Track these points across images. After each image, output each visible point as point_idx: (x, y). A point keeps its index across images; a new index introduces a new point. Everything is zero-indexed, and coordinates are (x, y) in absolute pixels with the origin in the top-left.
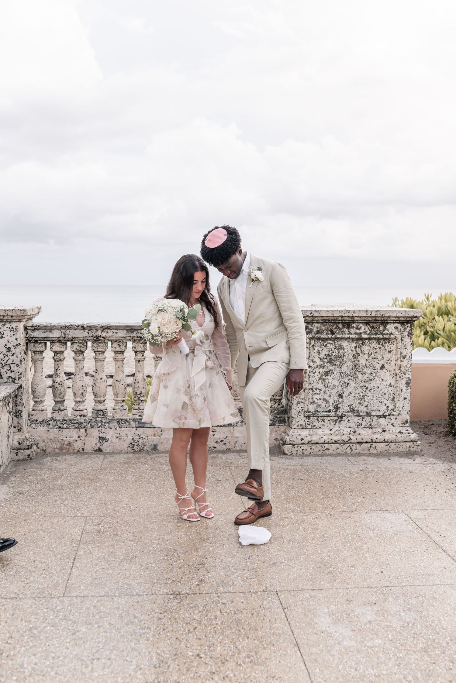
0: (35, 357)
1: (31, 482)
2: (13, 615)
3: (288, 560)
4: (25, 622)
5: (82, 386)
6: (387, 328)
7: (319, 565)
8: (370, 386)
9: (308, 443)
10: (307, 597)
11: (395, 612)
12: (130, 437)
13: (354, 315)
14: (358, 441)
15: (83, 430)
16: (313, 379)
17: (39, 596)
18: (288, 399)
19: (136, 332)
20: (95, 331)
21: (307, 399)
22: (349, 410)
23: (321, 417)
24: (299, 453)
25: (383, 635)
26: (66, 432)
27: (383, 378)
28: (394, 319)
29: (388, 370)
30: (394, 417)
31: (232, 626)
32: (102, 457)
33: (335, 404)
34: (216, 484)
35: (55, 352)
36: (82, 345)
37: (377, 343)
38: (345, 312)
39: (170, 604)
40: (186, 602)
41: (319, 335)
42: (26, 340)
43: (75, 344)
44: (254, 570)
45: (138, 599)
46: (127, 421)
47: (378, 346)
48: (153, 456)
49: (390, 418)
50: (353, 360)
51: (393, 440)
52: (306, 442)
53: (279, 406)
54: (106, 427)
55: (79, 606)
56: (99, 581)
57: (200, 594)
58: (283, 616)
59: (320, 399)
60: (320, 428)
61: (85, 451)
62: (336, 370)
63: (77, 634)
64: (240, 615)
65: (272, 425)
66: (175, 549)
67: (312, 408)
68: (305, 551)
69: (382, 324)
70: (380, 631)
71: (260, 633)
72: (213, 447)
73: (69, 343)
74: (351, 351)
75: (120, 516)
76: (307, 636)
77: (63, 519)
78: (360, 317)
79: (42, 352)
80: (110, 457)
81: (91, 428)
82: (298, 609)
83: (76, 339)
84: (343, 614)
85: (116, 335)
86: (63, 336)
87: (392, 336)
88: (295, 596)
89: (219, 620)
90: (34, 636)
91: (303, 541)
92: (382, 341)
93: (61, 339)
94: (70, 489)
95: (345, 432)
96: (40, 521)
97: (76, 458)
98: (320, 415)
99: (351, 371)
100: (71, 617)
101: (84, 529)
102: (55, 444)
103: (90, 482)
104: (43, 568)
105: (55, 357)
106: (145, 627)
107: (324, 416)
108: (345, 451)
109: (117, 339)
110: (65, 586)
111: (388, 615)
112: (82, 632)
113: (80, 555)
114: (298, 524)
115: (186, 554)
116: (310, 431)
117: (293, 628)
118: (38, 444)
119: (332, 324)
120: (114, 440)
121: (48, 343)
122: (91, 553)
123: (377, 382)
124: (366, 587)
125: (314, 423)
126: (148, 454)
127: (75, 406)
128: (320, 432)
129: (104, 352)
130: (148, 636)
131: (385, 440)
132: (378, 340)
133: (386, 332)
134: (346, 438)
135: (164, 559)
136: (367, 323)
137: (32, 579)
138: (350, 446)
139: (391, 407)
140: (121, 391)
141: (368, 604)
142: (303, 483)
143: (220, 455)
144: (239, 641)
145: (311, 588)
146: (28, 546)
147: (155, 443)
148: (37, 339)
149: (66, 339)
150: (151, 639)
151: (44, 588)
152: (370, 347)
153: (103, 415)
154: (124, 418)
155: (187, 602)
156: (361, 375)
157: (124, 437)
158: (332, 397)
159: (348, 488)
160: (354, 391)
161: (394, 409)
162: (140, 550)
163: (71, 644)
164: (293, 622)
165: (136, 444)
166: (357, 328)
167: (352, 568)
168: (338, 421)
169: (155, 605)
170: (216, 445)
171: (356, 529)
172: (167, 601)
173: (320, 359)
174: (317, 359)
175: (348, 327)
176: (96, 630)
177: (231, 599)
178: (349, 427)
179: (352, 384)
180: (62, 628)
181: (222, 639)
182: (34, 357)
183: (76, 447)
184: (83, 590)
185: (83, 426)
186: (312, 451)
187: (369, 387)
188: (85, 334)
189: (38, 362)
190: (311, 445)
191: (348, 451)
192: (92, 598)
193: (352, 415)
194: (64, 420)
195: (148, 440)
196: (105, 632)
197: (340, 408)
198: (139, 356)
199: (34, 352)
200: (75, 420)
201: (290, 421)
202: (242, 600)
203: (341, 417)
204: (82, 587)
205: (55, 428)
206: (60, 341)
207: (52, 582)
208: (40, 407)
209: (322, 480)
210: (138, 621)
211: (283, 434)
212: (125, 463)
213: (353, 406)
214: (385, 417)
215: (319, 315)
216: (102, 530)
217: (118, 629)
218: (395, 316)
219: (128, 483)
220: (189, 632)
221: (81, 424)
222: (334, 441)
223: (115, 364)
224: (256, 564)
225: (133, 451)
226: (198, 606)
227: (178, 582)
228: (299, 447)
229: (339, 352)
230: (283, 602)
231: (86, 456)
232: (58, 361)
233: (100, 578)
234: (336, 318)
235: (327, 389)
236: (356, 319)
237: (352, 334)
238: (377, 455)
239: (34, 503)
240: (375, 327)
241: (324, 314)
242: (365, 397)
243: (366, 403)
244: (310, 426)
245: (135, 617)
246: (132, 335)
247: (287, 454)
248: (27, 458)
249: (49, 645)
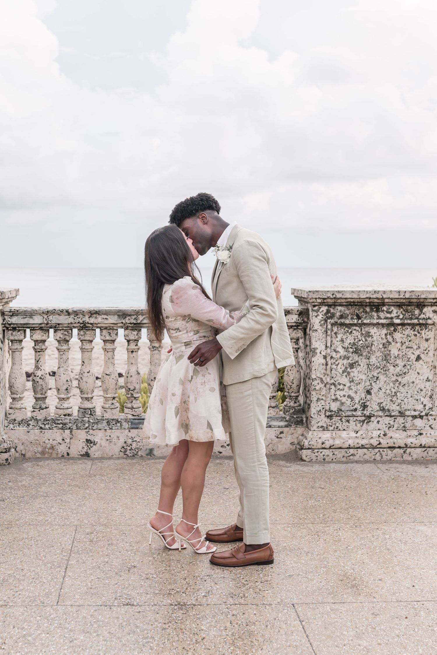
0: (13, 347)
1: (11, 488)
2: (4, 622)
3: (306, 573)
4: (18, 629)
5: (67, 381)
6: (424, 311)
7: (341, 578)
8: (404, 381)
9: (330, 448)
10: (328, 610)
11: (427, 627)
12: (122, 440)
13: (385, 296)
14: (390, 445)
15: (68, 432)
16: (336, 373)
17: (30, 604)
18: (306, 396)
19: (129, 317)
20: (81, 316)
21: (329, 396)
22: (378, 409)
23: (345, 416)
24: (319, 460)
25: (412, 649)
26: (48, 434)
27: (419, 372)
28: (432, 300)
29: (425, 361)
30: (433, 417)
31: (243, 637)
32: (90, 463)
33: (362, 401)
34: (223, 493)
35: (36, 342)
36: (66, 333)
37: (411, 329)
38: (373, 293)
39: (175, 615)
40: (192, 613)
41: (342, 321)
42: (3, 327)
43: (59, 331)
44: (268, 582)
45: (139, 609)
46: (119, 422)
47: (413, 333)
48: (149, 462)
49: (428, 419)
50: (383, 349)
51: (431, 444)
52: (328, 446)
53: (296, 405)
54: (94, 428)
55: (74, 615)
56: (95, 591)
57: (208, 605)
58: (301, 628)
59: (344, 396)
60: (344, 430)
61: (71, 456)
62: (363, 362)
63: (75, 641)
64: (253, 627)
65: (287, 427)
66: (178, 559)
67: (334, 406)
68: (325, 563)
69: (417, 307)
70: (409, 646)
71: (275, 644)
72: (219, 452)
73: (52, 331)
74: (380, 339)
75: (115, 525)
76: (327, 649)
77: (50, 528)
78: (392, 299)
79: (21, 341)
80: (100, 462)
81: (77, 429)
82: (317, 621)
83: (61, 326)
84: (368, 628)
85: (106, 322)
86: (46, 322)
87: (429, 322)
88: (314, 609)
89: (230, 631)
90: (29, 643)
91: (324, 553)
92: (417, 328)
93: (43, 325)
94: (56, 496)
95: (374, 435)
96: (25, 529)
97: (60, 463)
98: (344, 415)
99: (381, 363)
100: (67, 625)
101: (74, 538)
102: (36, 447)
103: (77, 489)
104: (33, 577)
105: (35, 347)
106: (148, 636)
107: (348, 416)
108: (373, 457)
109: (107, 325)
110: (58, 595)
111: (419, 630)
112: (80, 641)
113: (72, 564)
114: (318, 536)
115: (191, 565)
116: (332, 433)
117: (311, 641)
118: (16, 447)
119: (357, 307)
120: (104, 443)
121: (28, 331)
122: (84, 563)
123: (411, 377)
124: (395, 601)
125: (337, 425)
126: (143, 459)
127: (58, 403)
128: (344, 434)
129: (91, 341)
130: (152, 645)
131: (421, 445)
132: (413, 326)
133: (422, 316)
134: (375, 441)
135: (166, 570)
136: (399, 306)
137: (21, 587)
138: (379, 451)
139: (429, 405)
140: (111, 387)
141: (397, 618)
142: (324, 492)
143: (226, 461)
144: (252, 652)
145: (332, 601)
146: (14, 554)
147: (151, 447)
148: (15, 326)
149: (48, 325)
150: (155, 648)
151: (36, 596)
152: (404, 334)
153: (91, 414)
154: (115, 417)
155: (194, 613)
156: (393, 367)
157: (115, 440)
158: (358, 394)
159: (377, 498)
160: (385, 387)
161: (432, 408)
162: (139, 561)
163: (69, 651)
164: (312, 635)
165: (129, 448)
166: (388, 312)
167: (379, 582)
168: (366, 422)
169: (158, 615)
170: (221, 450)
171: (385, 542)
172: (171, 612)
173: (344, 348)
174: (340, 349)
175: (377, 311)
176: (95, 639)
177: (242, 610)
178: (379, 429)
179: (382, 378)
180: (58, 636)
181: (233, 650)
182: (11, 347)
183: (59, 451)
184: (78, 599)
185: (68, 426)
186: (334, 457)
187: (402, 382)
188: (70, 320)
189: (16, 353)
190: (333, 450)
191: (378, 457)
192: (88, 607)
193: (382, 414)
194: (46, 420)
195: (142, 444)
196: (105, 640)
197: (367, 406)
198: (133, 346)
199: (12, 341)
200: (59, 420)
201: (308, 422)
202: (255, 612)
203: (369, 417)
204: (77, 597)
205: (36, 428)
206: (41, 329)
207: (44, 590)
208: (18, 405)
209: (347, 489)
210: (140, 631)
211: (300, 437)
212: (117, 470)
213: (384, 404)
214: (421, 417)
215: (343, 297)
216: (95, 540)
217: (118, 638)
218: (433, 297)
219: (122, 491)
220: (197, 642)
221: (65, 424)
222: (360, 445)
223: (105, 355)
224: (270, 576)
225: (125, 456)
226: (206, 617)
227: (183, 593)
228: (319, 453)
229: (366, 340)
230: (301, 614)
231: (71, 461)
232: (39, 352)
233: (95, 588)
234: (362, 300)
235: (352, 384)
236: (386, 300)
237: (381, 319)
238: (413, 462)
239: (16, 510)
240: (409, 311)
241: (348, 296)
242: (398, 394)
243: (399, 401)
244: (333, 427)
245: (137, 627)
246: (124, 322)
247: (305, 461)
248: (5, 463)
249: (45, 652)
